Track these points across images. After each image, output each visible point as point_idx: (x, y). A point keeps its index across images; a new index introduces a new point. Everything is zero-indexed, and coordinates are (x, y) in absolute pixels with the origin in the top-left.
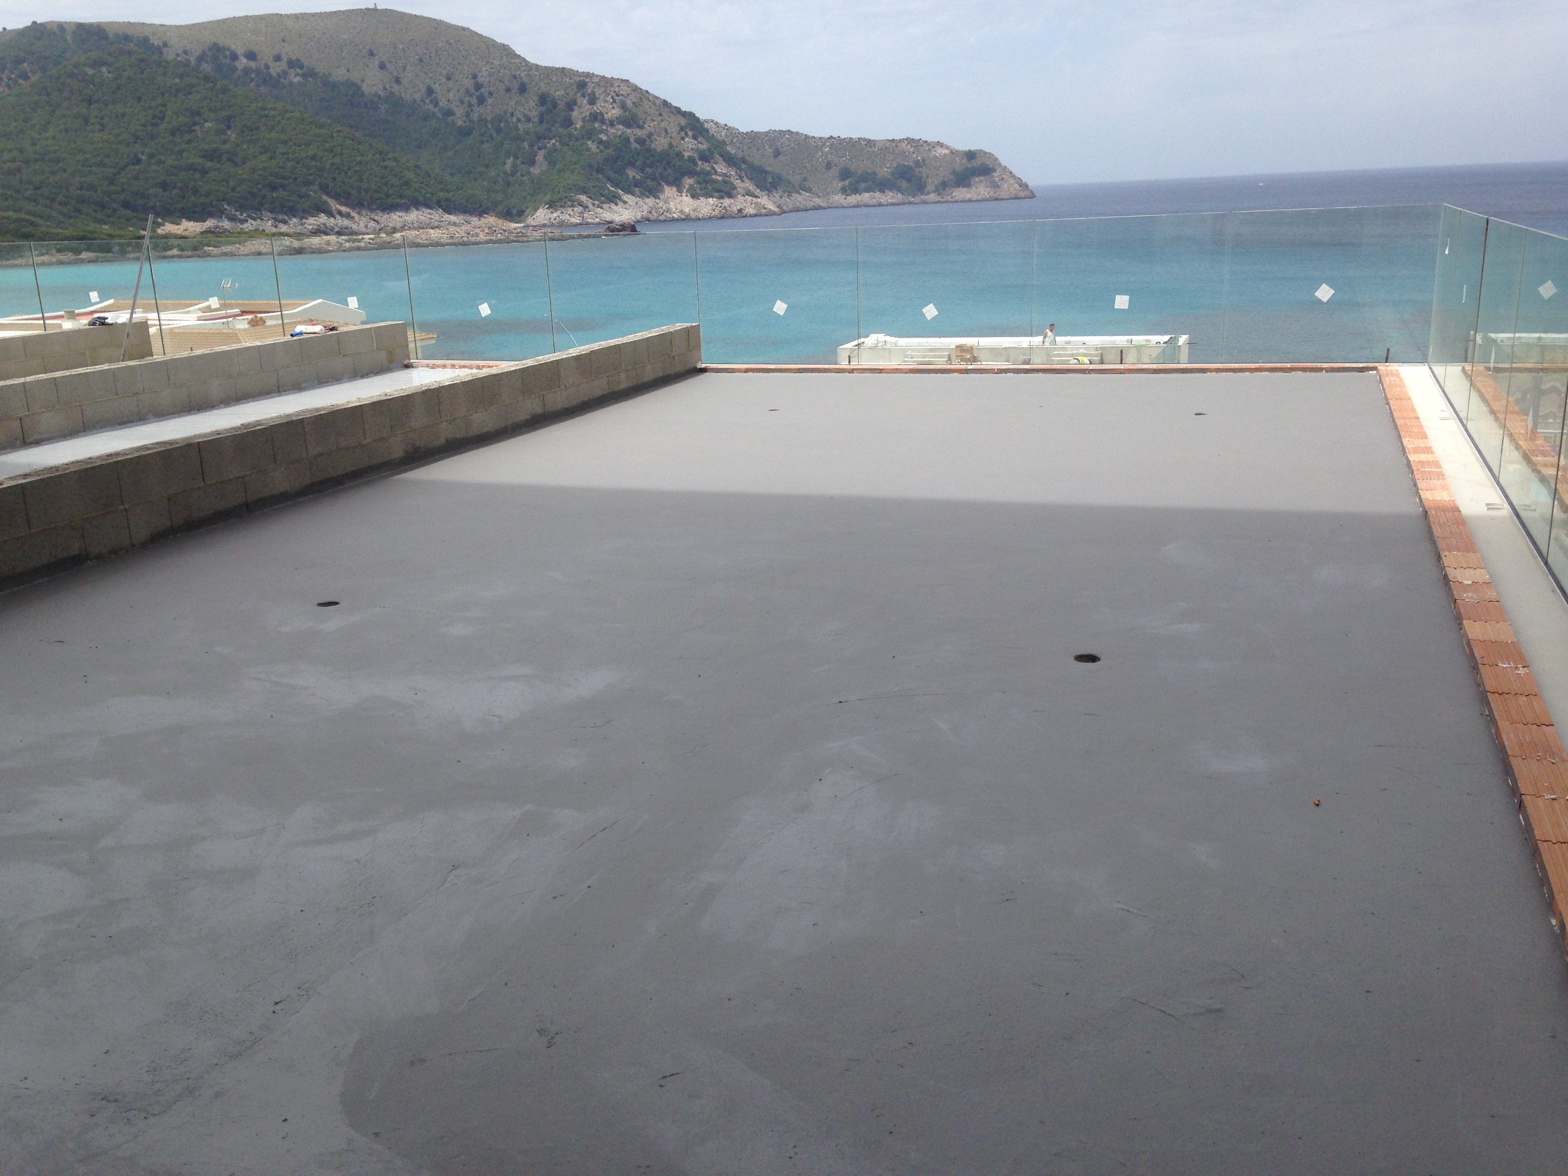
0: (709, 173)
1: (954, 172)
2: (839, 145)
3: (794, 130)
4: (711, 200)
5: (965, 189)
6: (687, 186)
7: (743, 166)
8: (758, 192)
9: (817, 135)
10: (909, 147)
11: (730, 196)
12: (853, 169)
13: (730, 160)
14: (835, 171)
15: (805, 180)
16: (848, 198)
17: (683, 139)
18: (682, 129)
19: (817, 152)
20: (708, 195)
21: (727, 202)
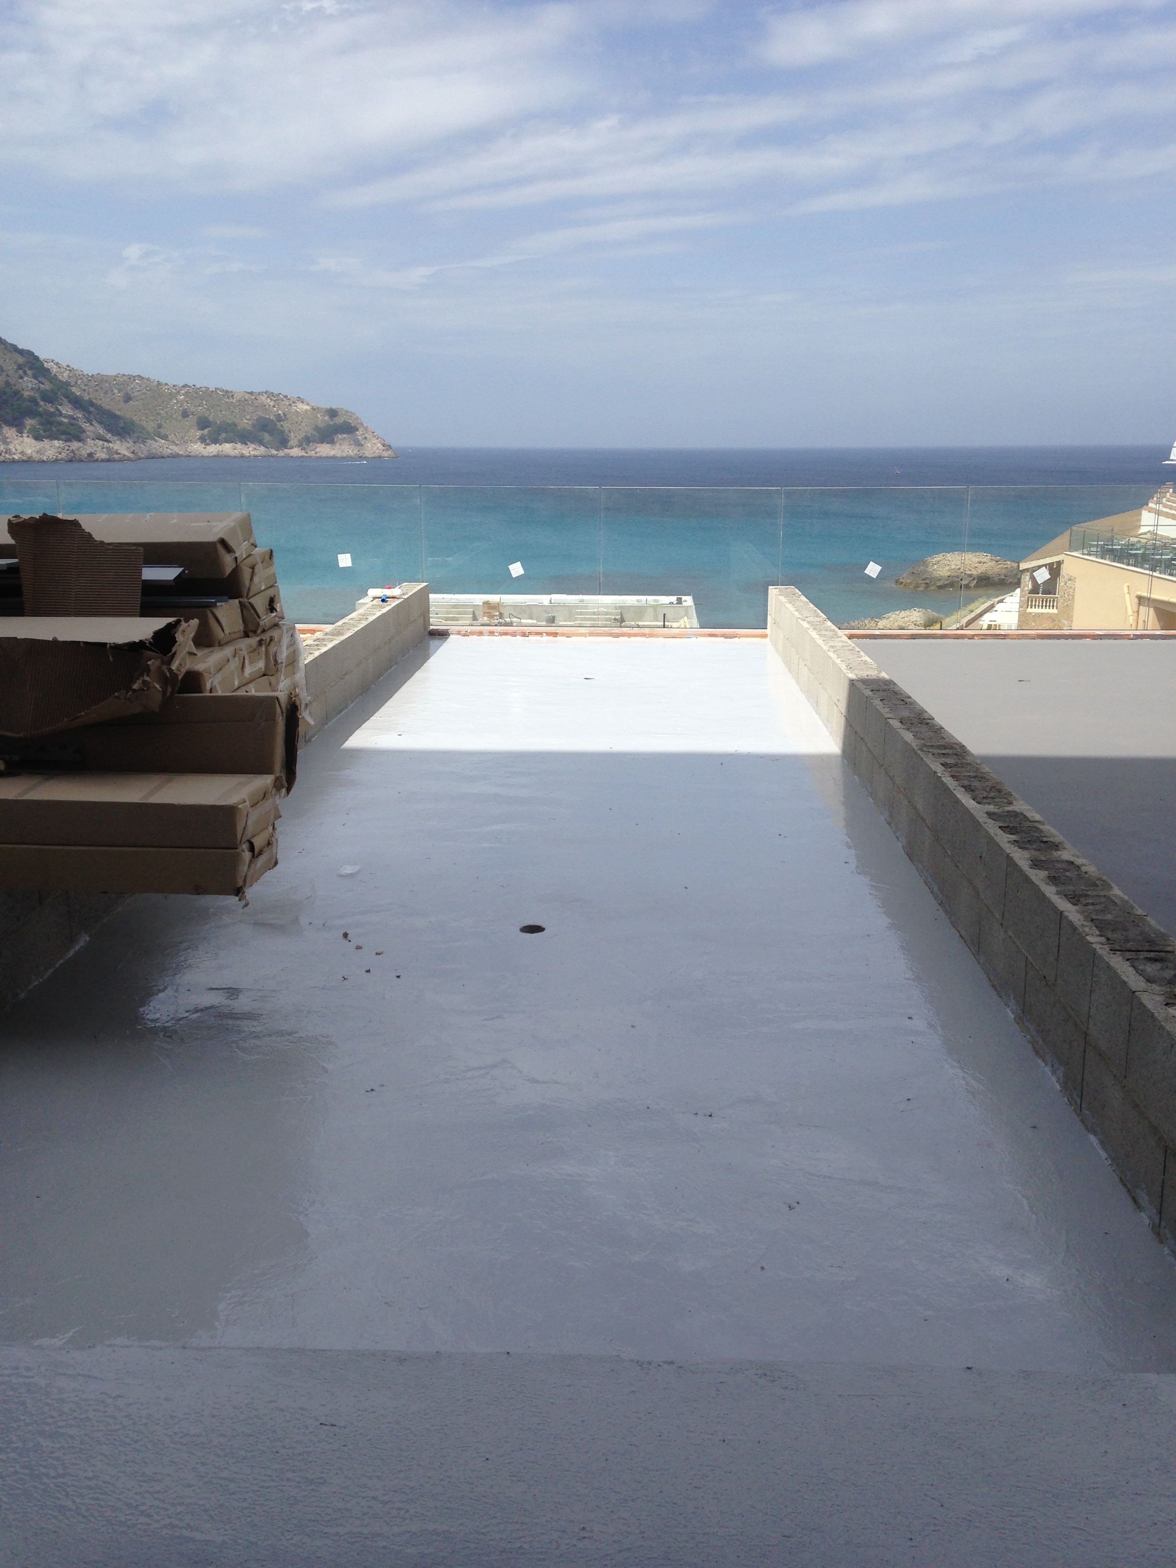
0: (52, 415)
1: (317, 428)
2: (196, 394)
3: (146, 376)
4: (56, 443)
5: (329, 446)
6: (28, 427)
7: (91, 409)
8: (109, 436)
9: (171, 383)
10: (269, 401)
11: (79, 440)
12: (211, 418)
13: (77, 403)
14: (192, 419)
15: (160, 426)
16: (208, 447)
17: (21, 378)
18: (20, 367)
19: (171, 399)
20: (52, 437)
21: (75, 445)
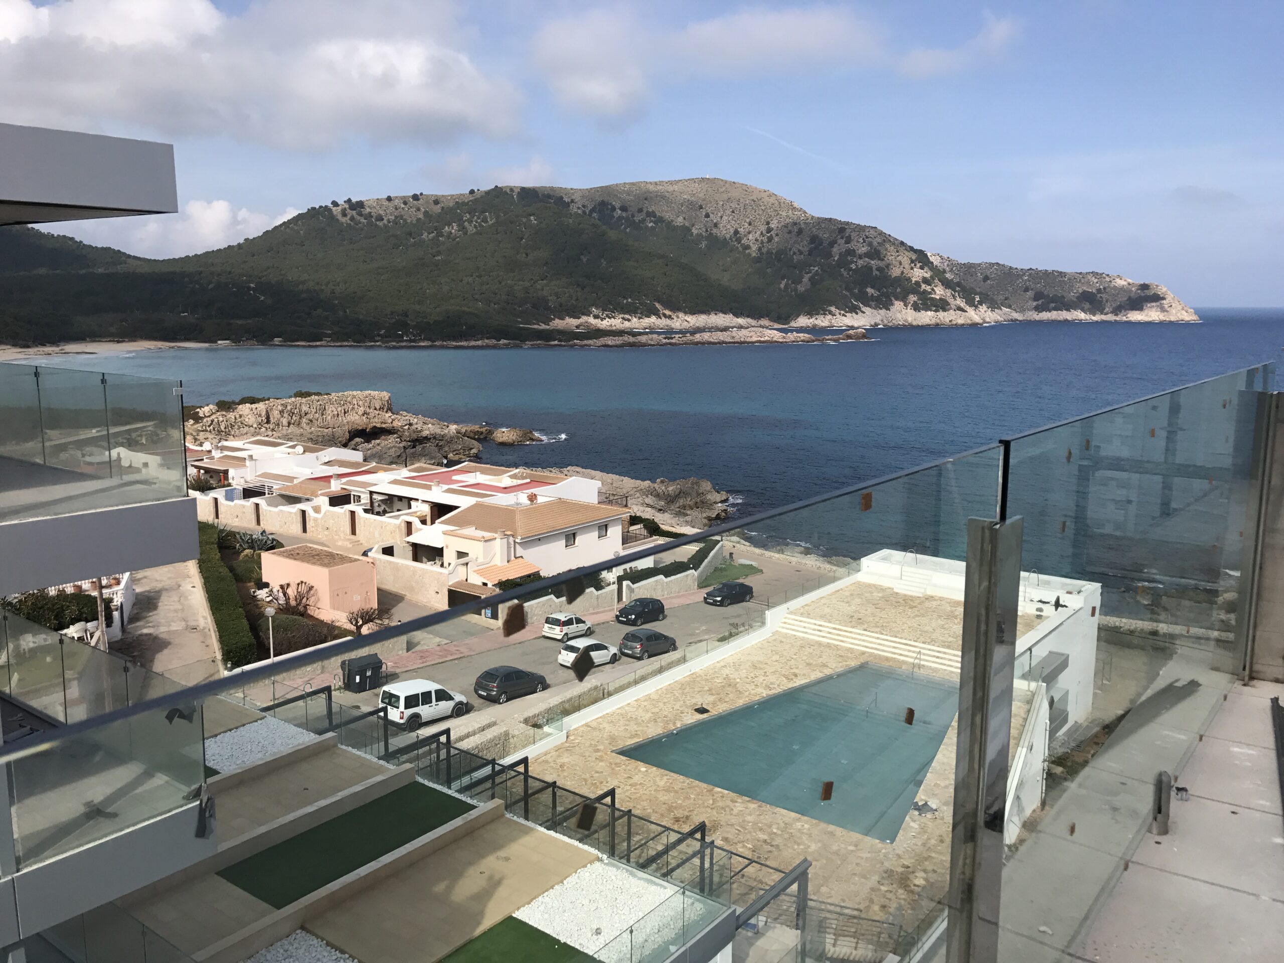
0: (930, 293)
1: (1130, 298)
2: (1036, 275)
3: (1001, 263)
4: (929, 313)
5: (1138, 312)
6: (912, 302)
7: (958, 289)
8: (967, 308)
9: (1019, 267)
10: (1093, 278)
11: (944, 310)
12: (1046, 293)
13: (947, 284)
14: (1030, 294)
15: (1006, 299)
16: (1040, 314)
17: (912, 268)
18: (912, 261)
19: (1018, 279)
20: (927, 309)
21: (941, 314)
